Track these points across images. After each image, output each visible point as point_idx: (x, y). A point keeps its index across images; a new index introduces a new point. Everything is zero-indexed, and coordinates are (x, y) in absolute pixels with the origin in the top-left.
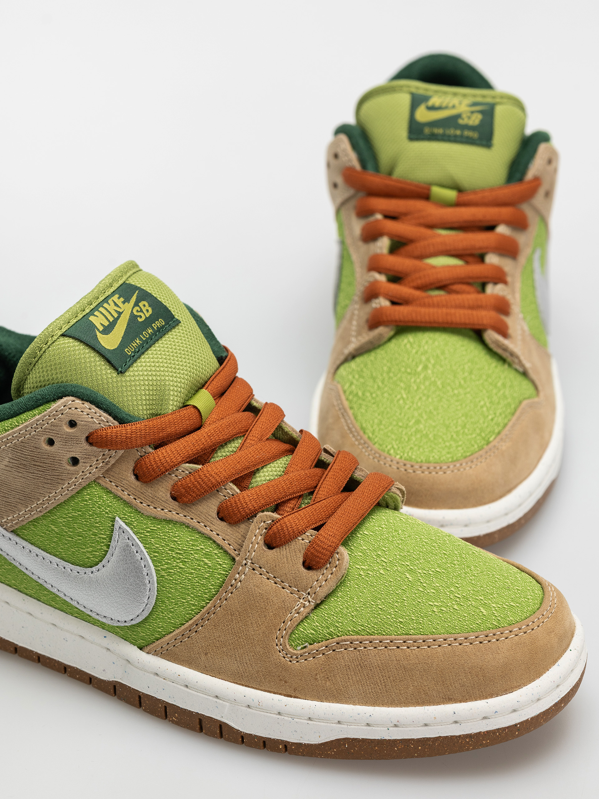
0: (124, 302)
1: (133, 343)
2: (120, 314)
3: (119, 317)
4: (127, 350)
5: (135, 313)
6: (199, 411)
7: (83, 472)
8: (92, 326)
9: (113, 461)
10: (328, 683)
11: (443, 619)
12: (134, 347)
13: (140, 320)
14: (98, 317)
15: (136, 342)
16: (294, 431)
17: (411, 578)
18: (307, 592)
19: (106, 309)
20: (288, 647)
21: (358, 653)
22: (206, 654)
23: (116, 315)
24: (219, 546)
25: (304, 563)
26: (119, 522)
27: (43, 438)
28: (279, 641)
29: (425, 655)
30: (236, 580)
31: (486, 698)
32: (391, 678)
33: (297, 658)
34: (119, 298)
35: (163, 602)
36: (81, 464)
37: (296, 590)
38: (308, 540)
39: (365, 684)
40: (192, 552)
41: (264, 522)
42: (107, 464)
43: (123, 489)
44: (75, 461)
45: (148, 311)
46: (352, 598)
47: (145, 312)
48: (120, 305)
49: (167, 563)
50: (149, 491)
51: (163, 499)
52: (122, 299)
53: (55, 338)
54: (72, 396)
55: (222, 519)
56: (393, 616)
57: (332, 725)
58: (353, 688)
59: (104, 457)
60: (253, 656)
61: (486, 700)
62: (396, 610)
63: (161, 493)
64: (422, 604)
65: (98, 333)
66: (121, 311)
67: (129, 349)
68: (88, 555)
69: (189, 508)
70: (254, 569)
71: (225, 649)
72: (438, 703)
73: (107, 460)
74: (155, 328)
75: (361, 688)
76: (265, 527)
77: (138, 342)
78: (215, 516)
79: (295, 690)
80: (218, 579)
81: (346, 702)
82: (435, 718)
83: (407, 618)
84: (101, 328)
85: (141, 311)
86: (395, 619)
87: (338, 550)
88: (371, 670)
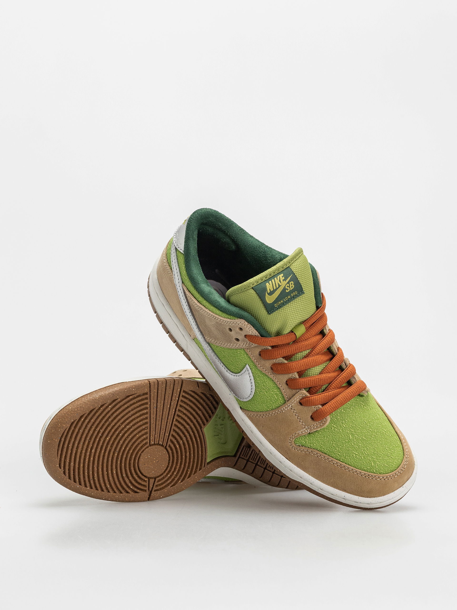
0: (283, 280)
1: (280, 302)
2: (279, 286)
3: (278, 288)
4: (276, 305)
5: (286, 287)
6: (296, 336)
7: (240, 344)
8: (265, 289)
9: (252, 346)
10: (302, 463)
11: (355, 460)
12: (279, 304)
13: (287, 291)
14: (270, 284)
15: (281, 302)
16: (335, 350)
17: (351, 437)
18: (308, 427)
19: (275, 281)
20: (293, 443)
21: (318, 459)
22: (263, 427)
23: (277, 286)
24: (282, 394)
25: (311, 416)
26: (247, 366)
27: (228, 327)
28: (291, 439)
29: (342, 472)
30: (283, 409)
31: (359, 496)
32: (326, 473)
33: (295, 448)
34: (282, 277)
35: (254, 400)
36: (240, 342)
37: (304, 424)
38: (316, 409)
39: (316, 470)
40: (271, 390)
41: (302, 395)
42: (250, 346)
43: (253, 356)
44: (237, 340)
45: (292, 287)
46: (324, 437)
47: (291, 287)
48: (282, 281)
49: (260, 389)
50: (263, 362)
51: (267, 367)
52: (283, 278)
53: (249, 288)
54: (245, 320)
55: (287, 384)
56: (337, 451)
57: (298, 477)
58: (311, 469)
59: (250, 344)
60: (279, 438)
61: (359, 497)
62: (339, 449)
63: (267, 365)
64: (350, 451)
65: (267, 294)
66: (281, 285)
67: (277, 304)
68: (233, 369)
69: (276, 375)
70: (291, 409)
71: (270, 430)
72: (340, 490)
73: (250, 345)
74: (292, 296)
75: (314, 470)
76: (302, 396)
77: (282, 302)
78: (285, 382)
79: (290, 458)
80: (277, 405)
81: (307, 472)
82: (337, 495)
83: (342, 454)
84: (269, 292)
85: (289, 287)
86: (337, 452)
87: (326, 418)
88: (320, 467)
